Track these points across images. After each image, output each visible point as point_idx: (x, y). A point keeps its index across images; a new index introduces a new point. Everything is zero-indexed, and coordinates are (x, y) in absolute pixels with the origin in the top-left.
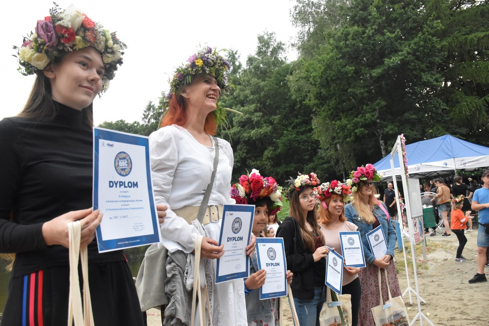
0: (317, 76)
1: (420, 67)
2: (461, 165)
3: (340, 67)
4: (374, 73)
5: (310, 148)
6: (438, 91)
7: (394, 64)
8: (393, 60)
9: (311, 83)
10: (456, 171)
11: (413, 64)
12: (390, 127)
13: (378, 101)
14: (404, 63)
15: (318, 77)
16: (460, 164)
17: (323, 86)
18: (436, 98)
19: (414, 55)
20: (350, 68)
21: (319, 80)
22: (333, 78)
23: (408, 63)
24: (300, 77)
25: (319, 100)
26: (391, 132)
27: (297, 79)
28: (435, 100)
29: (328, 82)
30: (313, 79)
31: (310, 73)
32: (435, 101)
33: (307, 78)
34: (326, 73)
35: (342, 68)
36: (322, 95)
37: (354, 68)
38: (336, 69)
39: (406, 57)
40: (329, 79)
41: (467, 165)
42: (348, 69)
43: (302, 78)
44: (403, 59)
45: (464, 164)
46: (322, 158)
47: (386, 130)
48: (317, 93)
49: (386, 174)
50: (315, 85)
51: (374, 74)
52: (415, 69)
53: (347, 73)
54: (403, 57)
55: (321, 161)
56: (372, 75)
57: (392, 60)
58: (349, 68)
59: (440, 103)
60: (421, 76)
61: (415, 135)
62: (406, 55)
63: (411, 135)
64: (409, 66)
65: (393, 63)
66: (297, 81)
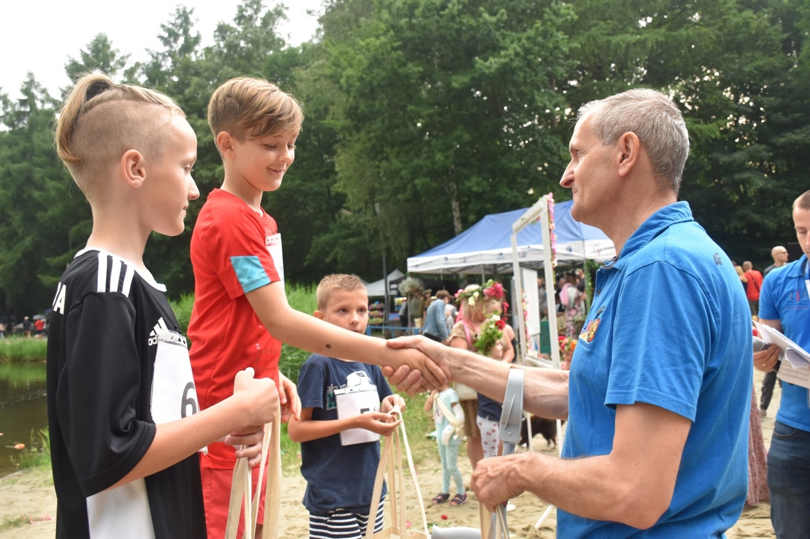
0: (353, 77)
1: (532, 81)
2: (594, 252)
3: (396, 66)
4: (456, 81)
5: (324, 207)
6: (556, 125)
7: (492, 71)
8: (491, 63)
9: (341, 88)
10: (585, 262)
11: (522, 74)
12: (474, 179)
13: (457, 133)
14: (506, 71)
15: (355, 79)
16: (592, 251)
17: (363, 95)
18: (553, 137)
19: (524, 58)
20: (416, 69)
21: (358, 84)
22: (382, 83)
23: (513, 71)
24: (321, 75)
25: (353, 120)
26: (475, 189)
27: (315, 77)
28: (551, 139)
29: (372, 91)
30: (347, 81)
31: (340, 70)
32: (552, 142)
33: (334, 78)
34: (372, 72)
35: (400, 66)
36: (359, 111)
37: (421, 69)
38: (389, 67)
39: (512, 60)
40: (375, 83)
41: (602, 253)
42: (410, 69)
43: (326, 77)
44: (506, 64)
45: (599, 251)
46: (347, 227)
47: (468, 184)
48: (351, 108)
49: (468, 260)
50: (348, 92)
51: (455, 85)
52: (525, 83)
53: (407, 76)
54: (507, 60)
55: (345, 232)
56: (452, 86)
57: (488, 64)
58: (412, 68)
59: (560, 146)
60: (533, 96)
61: (516, 197)
62: (513, 57)
63: (508, 197)
64: (515, 77)
65: (489, 68)
66: (315, 80)
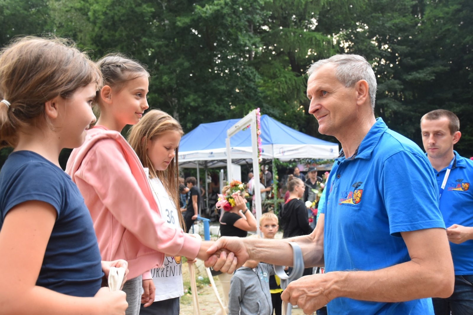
0: (99, 11)
1: (237, 24)
2: (280, 153)
3: (133, 6)
4: (180, 21)
6: (252, 59)
7: (207, 15)
8: (207, 9)
9: (88, 19)
10: (273, 161)
11: (229, 19)
12: (192, 97)
13: (180, 61)
14: (218, 16)
15: (100, 13)
16: (279, 152)
17: (106, 27)
18: (251, 68)
19: (232, 8)
20: (149, 9)
21: (103, 17)
22: (122, 18)
23: (223, 16)
24: (72, 7)
25: (97, 46)
26: (192, 104)
27: (67, 9)
28: (249, 69)
29: (114, 23)
30: (94, 14)
31: (88, 5)
32: (250, 72)
33: (83, 11)
34: (114, 9)
35: (136, 6)
36: (103, 39)
37: (153, 10)
38: (128, 6)
39: (222, 8)
40: (116, 18)
41: (286, 154)
42: (144, 9)
43: (76, 9)
44: (218, 10)
45: (283, 152)
47: (187, 100)
48: (97, 36)
49: (186, 157)
50: (94, 23)
51: (179, 24)
52: (232, 27)
53: (142, 15)
54: (219, 7)
56: (176, 24)
57: (204, 9)
58: (146, 8)
59: (255, 75)
60: (237, 37)
61: (222, 111)
62: (223, 6)
63: (217, 111)
64: (224, 21)
65: (206, 13)
66: (67, 11)
